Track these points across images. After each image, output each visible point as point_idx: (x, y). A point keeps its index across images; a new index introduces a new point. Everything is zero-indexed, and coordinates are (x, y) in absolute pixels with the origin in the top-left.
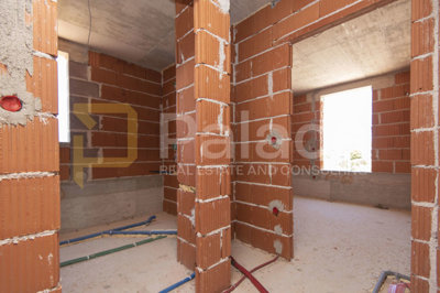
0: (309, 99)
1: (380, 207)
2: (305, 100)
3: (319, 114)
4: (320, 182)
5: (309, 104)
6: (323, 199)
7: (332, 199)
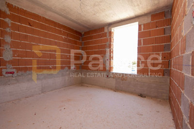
0: (106, 30)
1: (141, 95)
2: (104, 31)
3: (110, 39)
4: (110, 79)
5: (106, 33)
6: (111, 89)
7: (116, 90)
